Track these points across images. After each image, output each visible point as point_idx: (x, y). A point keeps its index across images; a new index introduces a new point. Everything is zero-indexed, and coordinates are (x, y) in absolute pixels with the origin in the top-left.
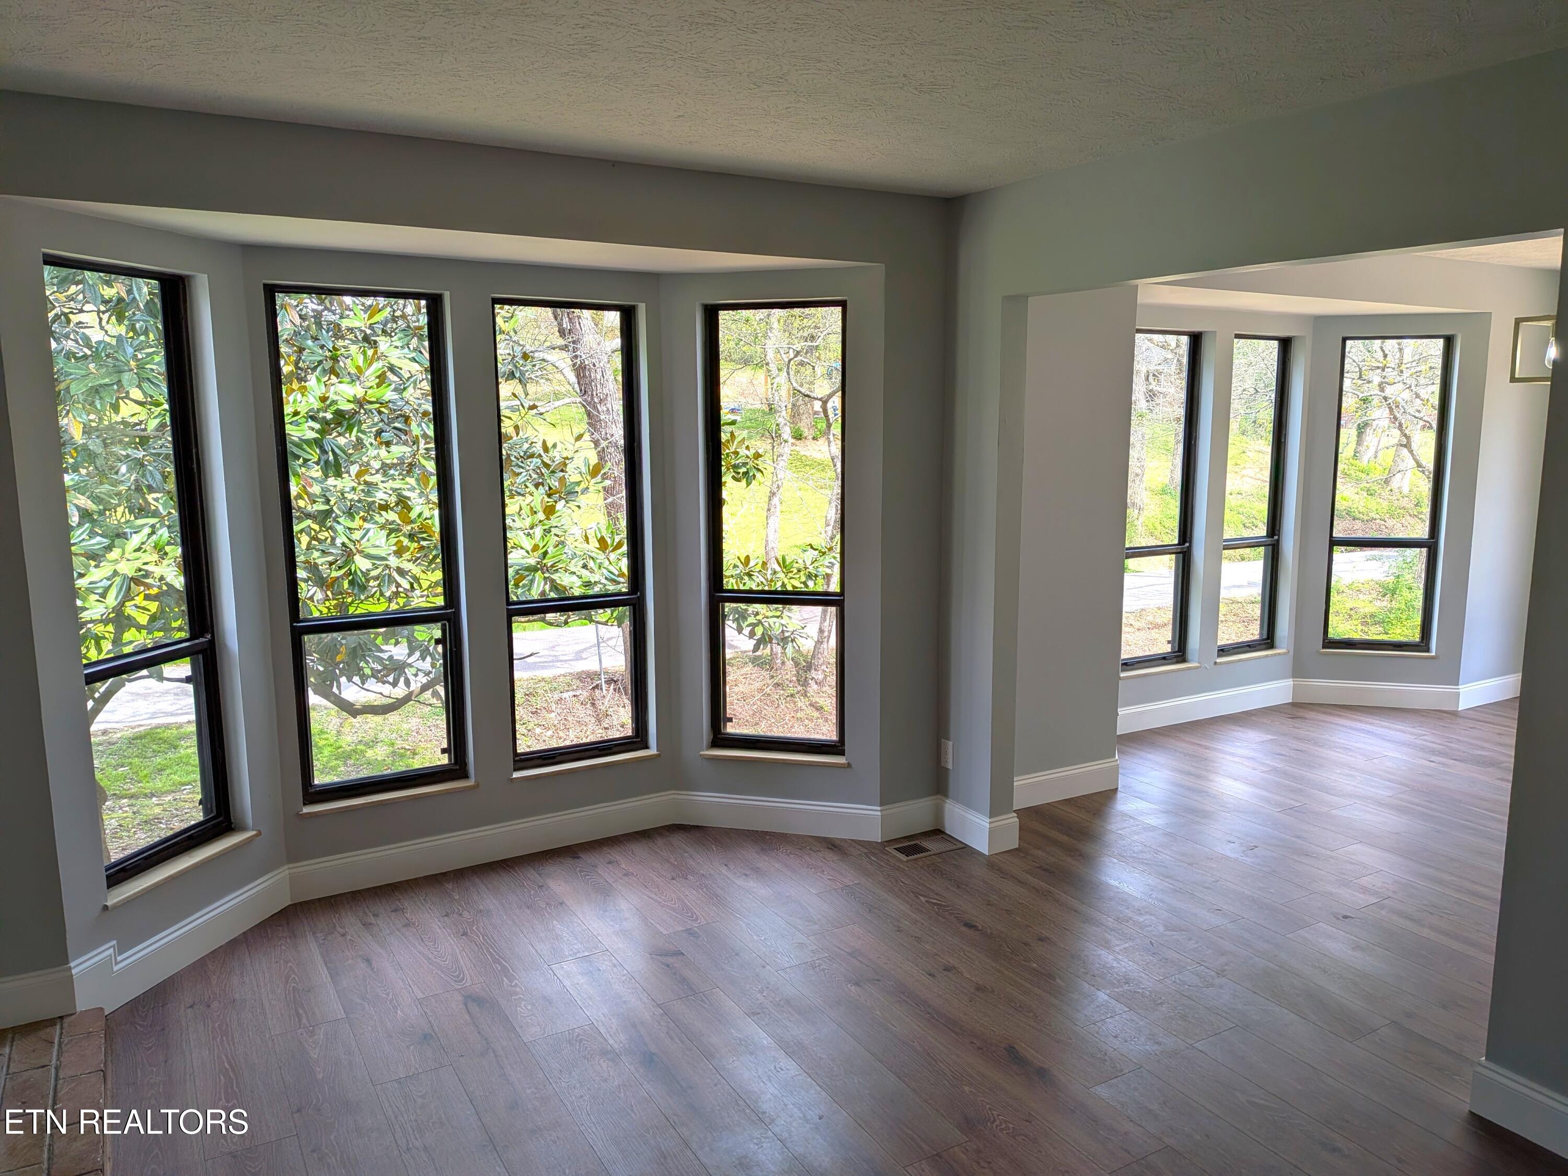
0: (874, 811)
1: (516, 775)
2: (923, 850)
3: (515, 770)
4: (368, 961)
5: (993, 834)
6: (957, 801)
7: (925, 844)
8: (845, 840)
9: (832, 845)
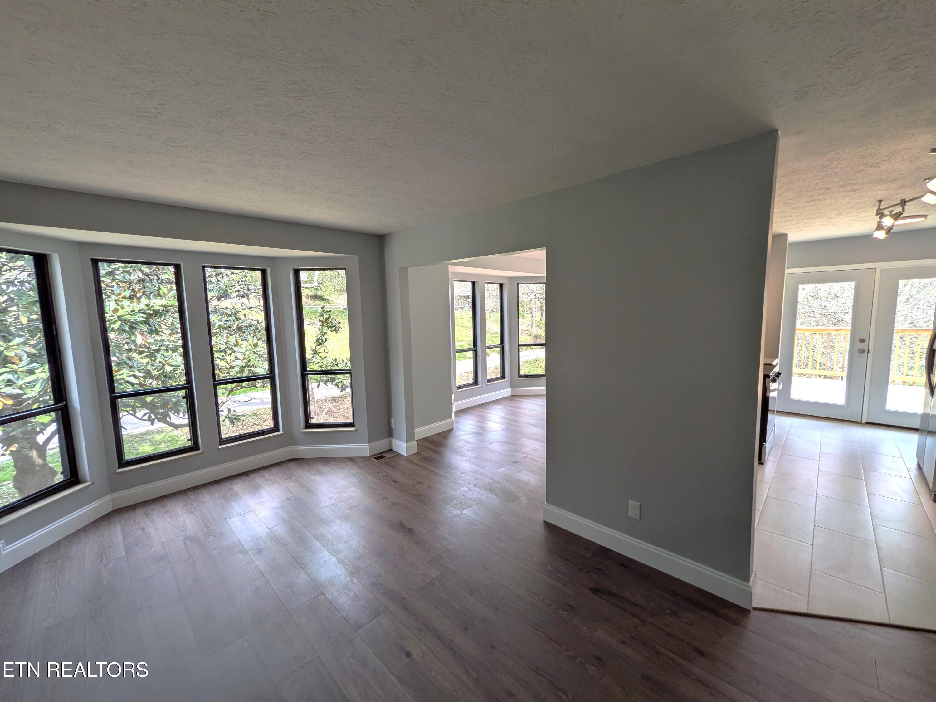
0: (366, 446)
1: (220, 447)
2: (384, 457)
3: (220, 445)
4: (143, 529)
5: (408, 448)
6: (396, 438)
7: (385, 455)
8: (356, 457)
9: (351, 460)
